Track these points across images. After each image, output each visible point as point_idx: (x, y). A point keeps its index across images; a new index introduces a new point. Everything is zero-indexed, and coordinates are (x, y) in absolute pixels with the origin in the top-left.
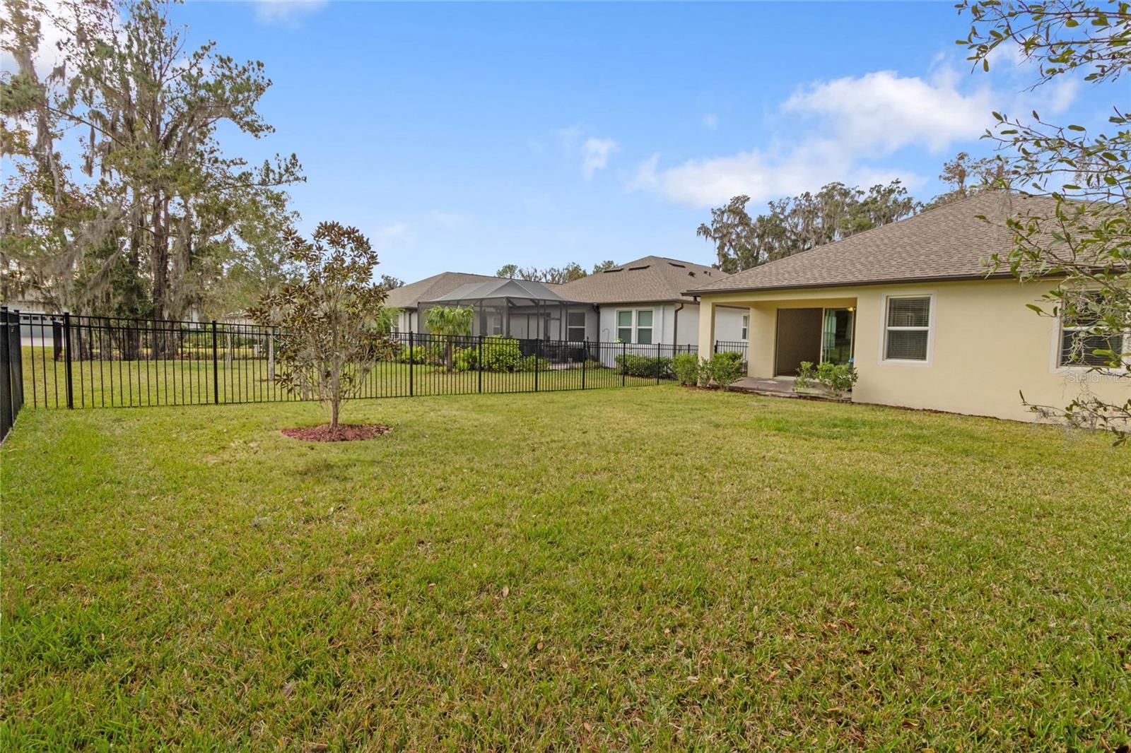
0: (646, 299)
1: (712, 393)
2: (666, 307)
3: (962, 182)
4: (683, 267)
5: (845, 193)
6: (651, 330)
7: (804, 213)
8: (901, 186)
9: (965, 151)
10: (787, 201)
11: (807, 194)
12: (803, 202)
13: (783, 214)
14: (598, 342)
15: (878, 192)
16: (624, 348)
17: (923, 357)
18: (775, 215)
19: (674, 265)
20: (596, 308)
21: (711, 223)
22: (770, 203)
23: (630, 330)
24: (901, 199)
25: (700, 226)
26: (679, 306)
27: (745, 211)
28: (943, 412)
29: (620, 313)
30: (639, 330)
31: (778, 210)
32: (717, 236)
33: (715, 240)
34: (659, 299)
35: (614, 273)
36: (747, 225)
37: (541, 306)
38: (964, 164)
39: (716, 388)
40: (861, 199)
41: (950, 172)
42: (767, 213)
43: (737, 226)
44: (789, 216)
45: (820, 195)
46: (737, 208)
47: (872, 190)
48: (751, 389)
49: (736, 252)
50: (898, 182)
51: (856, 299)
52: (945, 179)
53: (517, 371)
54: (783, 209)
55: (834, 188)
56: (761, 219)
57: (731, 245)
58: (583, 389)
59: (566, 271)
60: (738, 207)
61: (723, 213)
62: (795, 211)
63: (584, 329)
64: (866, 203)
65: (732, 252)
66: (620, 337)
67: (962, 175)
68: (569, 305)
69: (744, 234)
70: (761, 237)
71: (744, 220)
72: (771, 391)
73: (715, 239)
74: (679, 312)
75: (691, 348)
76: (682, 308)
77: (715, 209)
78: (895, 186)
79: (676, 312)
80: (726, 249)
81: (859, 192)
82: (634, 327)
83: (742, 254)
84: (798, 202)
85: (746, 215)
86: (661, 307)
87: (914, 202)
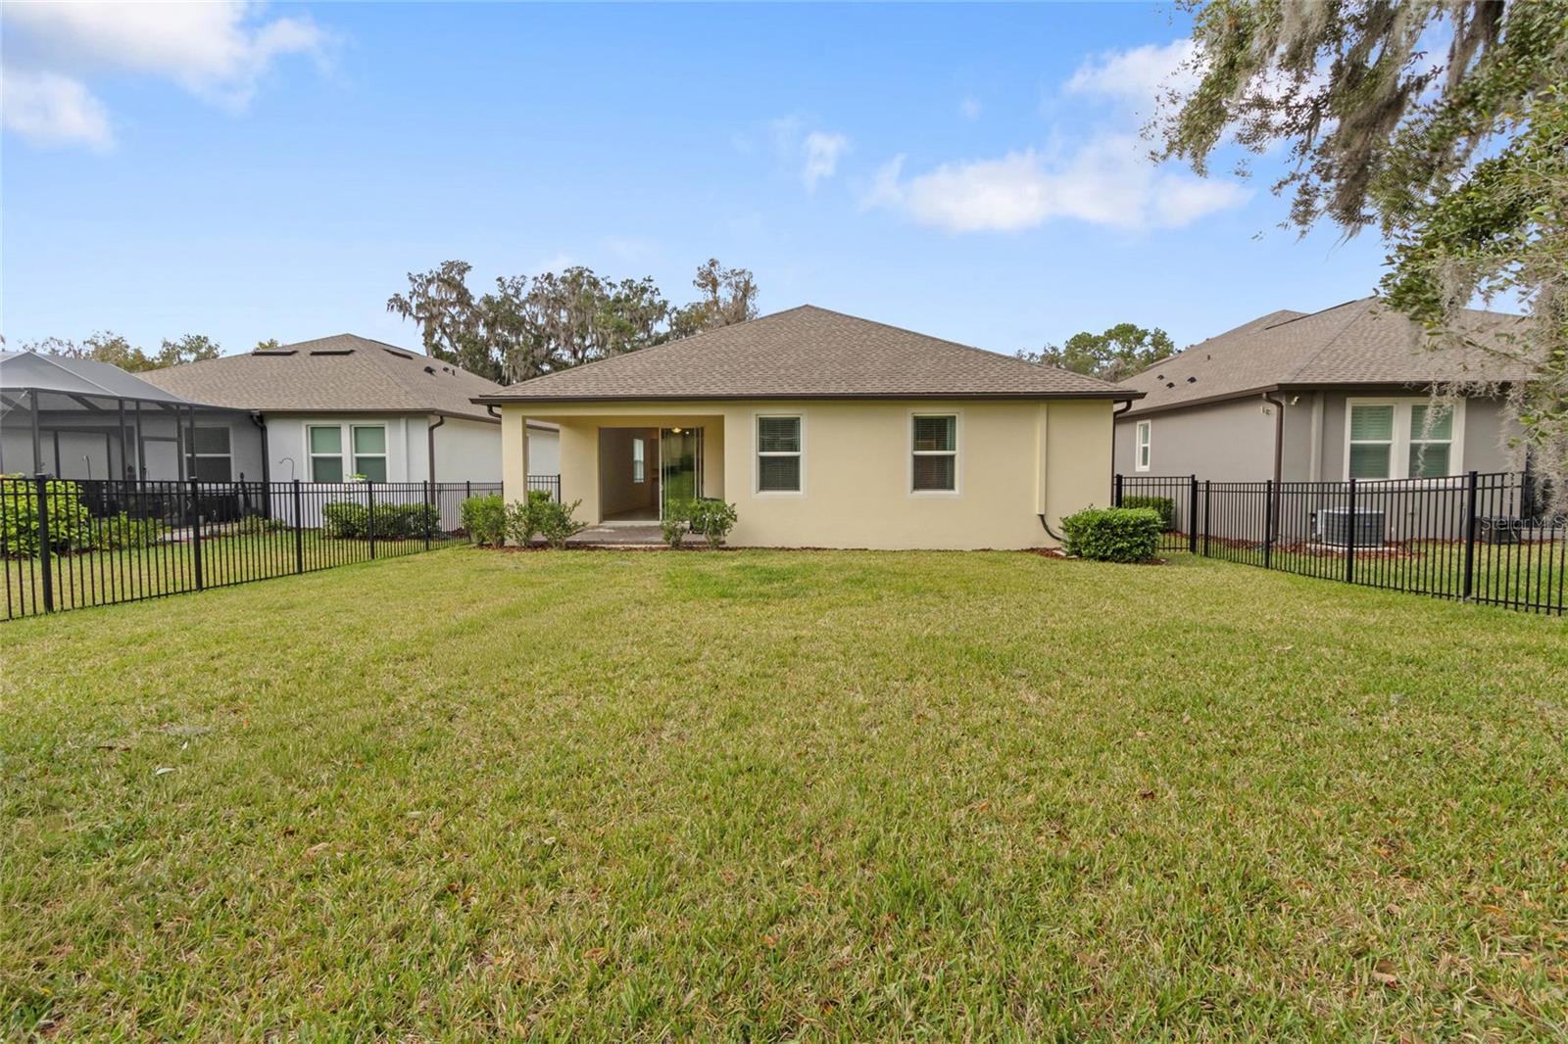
0: (370, 407)
1: (542, 555)
2: (412, 423)
3: (715, 292)
4: (410, 358)
5: (595, 284)
6: (384, 459)
7: (548, 301)
8: (654, 285)
9: (716, 259)
10: (521, 281)
11: (550, 276)
12: (546, 285)
13: (517, 298)
14: (266, 484)
15: (631, 288)
16: (370, 492)
17: (796, 487)
18: (507, 298)
19: (393, 353)
20: (258, 421)
21: (408, 295)
22: (499, 279)
23: (339, 460)
24: (657, 300)
25: (392, 297)
26: (436, 420)
27: (466, 285)
28: (825, 549)
29: (312, 429)
30: (358, 459)
31: (511, 291)
32: (421, 315)
33: (419, 323)
34: (398, 407)
35: (280, 358)
36: (469, 305)
37: (130, 413)
38: (717, 273)
39: (542, 546)
40: (612, 294)
41: (704, 278)
42: (497, 294)
43: (453, 304)
44: (527, 301)
45: (563, 280)
46: (452, 277)
47: (624, 284)
48: (594, 543)
49: (452, 344)
50: (650, 281)
51: (723, 417)
52: (699, 285)
53: (77, 552)
54: (518, 291)
55: (581, 274)
56: (488, 300)
57: (444, 332)
58: (300, 572)
59: (92, 348)
60: (454, 278)
61: (430, 281)
62: (536, 295)
63: (229, 459)
64: (618, 300)
65: (446, 342)
66: (358, 472)
67: (715, 284)
68: (197, 413)
69: (463, 318)
70: (490, 325)
71: (464, 298)
72: (622, 543)
73: (419, 320)
74: (435, 430)
75: (472, 487)
76: (441, 423)
77: (414, 274)
78: (647, 285)
79: (431, 429)
80: (437, 337)
81: (610, 284)
82: (347, 453)
83: (465, 347)
84: (538, 285)
85: (466, 291)
86: (403, 423)
87: (670, 307)
